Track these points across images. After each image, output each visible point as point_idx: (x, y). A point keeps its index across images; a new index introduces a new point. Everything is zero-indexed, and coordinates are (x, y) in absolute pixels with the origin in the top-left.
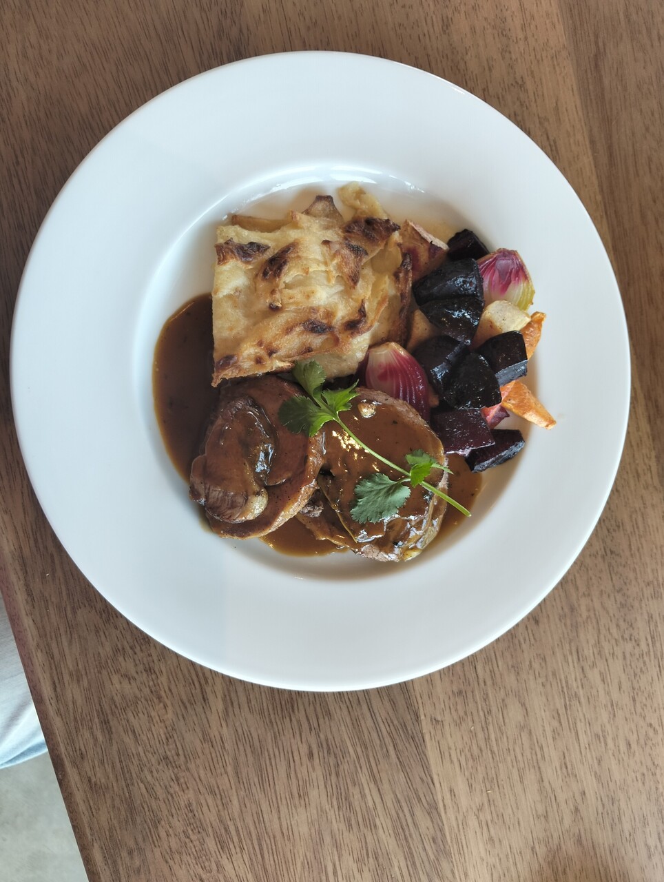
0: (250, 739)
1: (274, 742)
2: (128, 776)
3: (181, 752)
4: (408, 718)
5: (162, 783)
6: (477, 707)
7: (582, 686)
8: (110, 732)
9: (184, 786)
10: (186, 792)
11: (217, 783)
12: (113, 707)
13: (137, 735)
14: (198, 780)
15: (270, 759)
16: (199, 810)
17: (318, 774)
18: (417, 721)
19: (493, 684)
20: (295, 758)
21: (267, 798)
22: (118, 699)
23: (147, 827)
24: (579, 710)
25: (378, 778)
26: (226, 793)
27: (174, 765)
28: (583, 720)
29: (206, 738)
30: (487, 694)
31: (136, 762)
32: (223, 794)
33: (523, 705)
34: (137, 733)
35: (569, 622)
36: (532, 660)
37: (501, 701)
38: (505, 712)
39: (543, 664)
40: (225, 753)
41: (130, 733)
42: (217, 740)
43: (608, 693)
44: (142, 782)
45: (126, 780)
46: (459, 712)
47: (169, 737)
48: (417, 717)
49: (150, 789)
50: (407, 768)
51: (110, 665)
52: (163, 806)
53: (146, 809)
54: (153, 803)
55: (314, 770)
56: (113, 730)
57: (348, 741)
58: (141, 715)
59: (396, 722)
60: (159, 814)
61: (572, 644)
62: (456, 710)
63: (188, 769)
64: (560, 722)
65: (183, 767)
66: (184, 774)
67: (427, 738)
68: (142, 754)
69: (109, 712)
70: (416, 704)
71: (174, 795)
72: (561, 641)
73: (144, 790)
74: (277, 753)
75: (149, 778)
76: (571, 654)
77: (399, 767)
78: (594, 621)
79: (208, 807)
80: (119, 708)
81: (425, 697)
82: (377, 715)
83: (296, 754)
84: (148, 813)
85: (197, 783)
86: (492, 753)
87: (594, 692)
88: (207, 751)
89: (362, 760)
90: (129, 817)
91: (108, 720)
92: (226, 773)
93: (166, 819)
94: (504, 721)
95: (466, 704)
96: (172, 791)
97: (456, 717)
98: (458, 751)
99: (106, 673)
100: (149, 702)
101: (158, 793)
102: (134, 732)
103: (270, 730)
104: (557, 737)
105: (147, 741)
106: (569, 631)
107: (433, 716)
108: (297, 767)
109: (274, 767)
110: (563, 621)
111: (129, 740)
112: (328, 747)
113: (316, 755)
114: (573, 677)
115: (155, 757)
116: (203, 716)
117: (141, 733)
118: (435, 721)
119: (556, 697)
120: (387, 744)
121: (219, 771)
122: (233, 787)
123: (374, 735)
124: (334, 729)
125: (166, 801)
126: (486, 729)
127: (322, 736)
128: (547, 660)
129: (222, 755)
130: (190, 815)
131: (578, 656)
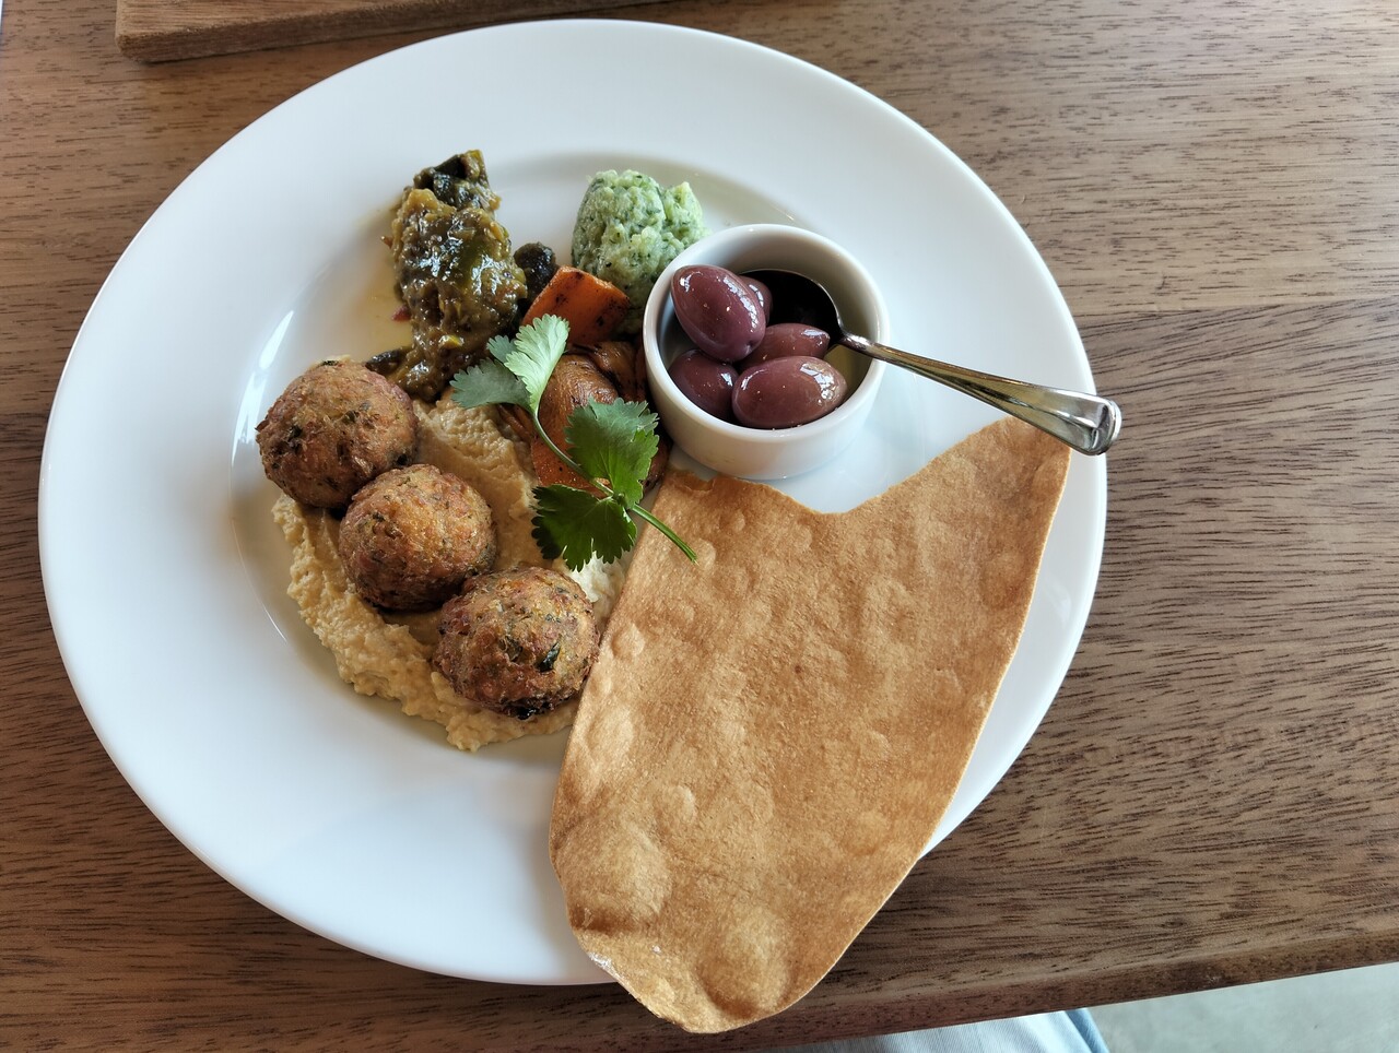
0: (1169, 603)
1: (1178, 562)
2: (1224, 841)
3: (1184, 733)
4: (1153, 331)
5: (1243, 778)
6: (1143, 219)
7: (1122, 58)
8: (1134, 861)
9: (1251, 737)
10: (1263, 735)
11: (1250, 676)
12: (1083, 848)
13: (1144, 810)
14: (1241, 710)
15: (1210, 574)
16: (1301, 715)
17: (1245, 494)
18: (1160, 317)
19: (1106, 189)
20: (1212, 529)
21: (1286, 590)
22: (1068, 837)
23: (1329, 820)
24: (1164, 67)
25: (1259, 395)
26: (1270, 662)
27: (1209, 750)
28: (1182, 64)
29: (1160, 683)
30: (1122, 201)
31: (1196, 821)
32: (1273, 668)
33: (1147, 149)
34: (1139, 811)
35: (1011, 64)
36: (1069, 125)
37: (1137, 181)
38: (1157, 178)
39: (1079, 110)
40: (1192, 653)
41: (1137, 823)
42: (1167, 662)
43: (1138, 22)
44: (1237, 815)
45: (1232, 846)
46: (1151, 248)
47: (1153, 751)
48: (1152, 316)
49: (1254, 802)
50: (1245, 344)
51: (998, 842)
52: (1288, 782)
53: (1292, 815)
54: (1282, 800)
55: (1236, 500)
56: (1129, 854)
57: (1187, 436)
58: (1104, 798)
59: (1159, 352)
60: (1304, 791)
61: (1047, 63)
62: (1146, 252)
63: (1219, 725)
64: (1182, 98)
65: (1214, 733)
66: (1227, 734)
67: (1192, 305)
68: (1182, 807)
69: (1092, 858)
70: (1130, 315)
71: (1268, 758)
72: (1041, 79)
73: (1256, 814)
74: (1202, 560)
75: (1231, 800)
76: (1065, 67)
77: (1241, 357)
78: (1011, 27)
79: (1297, 698)
80: (1087, 837)
81: (1118, 298)
82: (1143, 380)
83: (1204, 527)
84: (1301, 813)
85: (1247, 713)
86: (1228, 206)
87: (1135, 42)
88: (1187, 685)
89: (1226, 416)
90: (1308, 850)
91: (1108, 862)
92: (1231, 655)
93: (1314, 781)
94: (1173, 182)
95: (1137, 236)
96: (1260, 761)
97: (1160, 255)
98: (1220, 259)
99: (1014, 851)
100: (1080, 778)
101: (1263, 788)
102: (1136, 816)
103: (1155, 566)
104: (1207, 106)
105: (1158, 793)
106: (1026, 65)
107: (1153, 291)
108: (1229, 529)
109: (1228, 569)
110: (1006, 72)
111: (1153, 828)
112: (1196, 470)
113: (1210, 493)
114: (1105, 69)
115: (1190, 782)
116: (1117, 682)
117: (1140, 803)
118: (1163, 288)
119: (1137, 98)
120: (1197, 371)
121: (1228, 669)
122: (1259, 647)
123: (1179, 390)
124: (1162, 456)
125: (1278, 774)
126: (1184, 211)
127: (1175, 477)
128: (1071, 103)
129: (1196, 658)
130: (1309, 733)
131: (1068, 57)
